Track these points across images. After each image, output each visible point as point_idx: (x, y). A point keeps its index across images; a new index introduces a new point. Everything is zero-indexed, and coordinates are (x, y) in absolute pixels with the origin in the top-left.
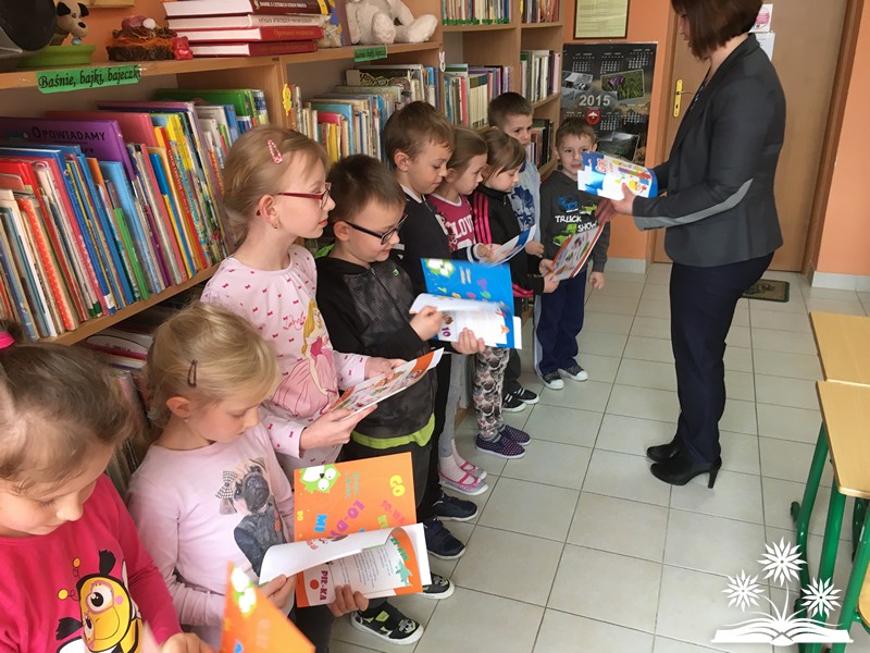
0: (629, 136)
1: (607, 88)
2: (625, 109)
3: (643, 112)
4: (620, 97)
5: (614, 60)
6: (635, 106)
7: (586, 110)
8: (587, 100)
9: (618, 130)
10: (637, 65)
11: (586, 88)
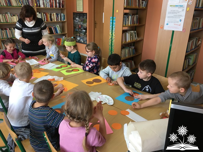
0: (85, 31)
1: (81, 21)
2: (84, 25)
3: (86, 26)
4: (83, 23)
5: (82, 16)
6: (85, 25)
7: (79, 25)
8: (79, 23)
9: (83, 29)
10: (85, 17)
11: (79, 21)
